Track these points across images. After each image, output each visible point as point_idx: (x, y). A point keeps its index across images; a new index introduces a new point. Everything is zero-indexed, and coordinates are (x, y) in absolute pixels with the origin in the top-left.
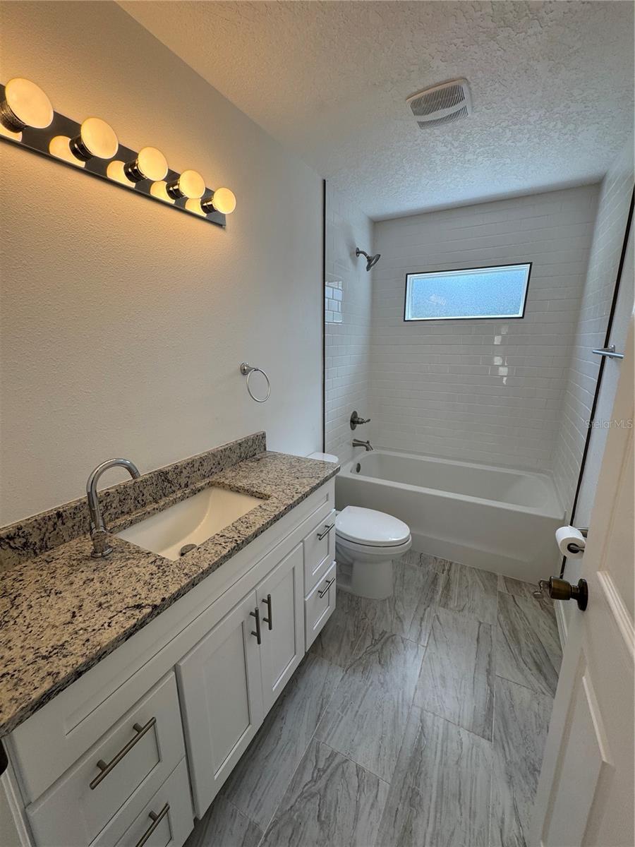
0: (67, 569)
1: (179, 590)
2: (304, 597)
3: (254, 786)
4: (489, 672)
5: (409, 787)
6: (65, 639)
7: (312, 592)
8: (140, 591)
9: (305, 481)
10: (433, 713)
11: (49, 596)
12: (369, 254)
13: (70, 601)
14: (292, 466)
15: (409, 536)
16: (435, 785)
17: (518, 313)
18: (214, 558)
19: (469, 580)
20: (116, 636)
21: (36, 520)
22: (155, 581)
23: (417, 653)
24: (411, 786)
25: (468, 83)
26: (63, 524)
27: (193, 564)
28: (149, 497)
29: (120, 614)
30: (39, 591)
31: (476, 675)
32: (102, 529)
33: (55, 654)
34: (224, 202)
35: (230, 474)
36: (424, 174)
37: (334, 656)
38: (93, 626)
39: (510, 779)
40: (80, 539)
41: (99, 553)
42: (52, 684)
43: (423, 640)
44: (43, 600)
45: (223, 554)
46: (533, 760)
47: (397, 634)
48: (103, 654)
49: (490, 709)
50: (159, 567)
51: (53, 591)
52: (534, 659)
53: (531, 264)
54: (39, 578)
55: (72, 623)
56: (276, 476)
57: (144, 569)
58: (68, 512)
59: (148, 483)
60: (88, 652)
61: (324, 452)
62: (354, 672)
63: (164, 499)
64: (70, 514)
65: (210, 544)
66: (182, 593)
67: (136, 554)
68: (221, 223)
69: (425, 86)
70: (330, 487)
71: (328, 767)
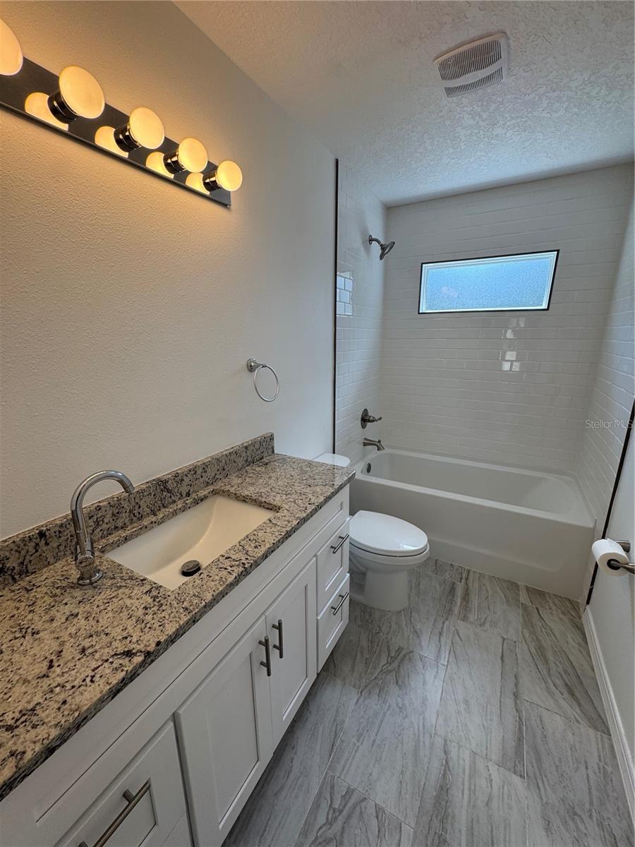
0: (48, 600)
1: (178, 629)
2: (317, 615)
3: (263, 828)
4: (516, 696)
5: (436, 833)
6: (38, 699)
7: (325, 610)
8: (131, 631)
9: (318, 489)
10: (458, 744)
11: (24, 637)
12: (382, 242)
13: (48, 645)
14: (303, 472)
15: (427, 545)
16: (464, 830)
17: (541, 305)
18: (218, 586)
19: (489, 589)
20: (99, 696)
21: (14, 542)
22: (149, 618)
23: (437, 672)
24: (437, 831)
25: (508, 38)
26: (47, 544)
27: (194, 595)
28: (146, 509)
29: (106, 665)
30: (14, 630)
31: (502, 699)
32: (88, 555)
33: (23, 722)
34: (228, 178)
35: (236, 481)
36: (446, 152)
37: (347, 676)
38: (73, 681)
39: (548, 825)
40: (67, 561)
41: (88, 579)
42: (14, 770)
43: (442, 658)
44: (17, 643)
45: (228, 582)
46: (572, 802)
47: (415, 651)
48: (83, 721)
49: (520, 739)
50: (154, 598)
51: (29, 630)
52: (564, 681)
53: (558, 251)
54: (15, 612)
55: (48, 677)
56: (286, 484)
57: (137, 600)
58: (52, 531)
59: (145, 494)
60: (63, 720)
61: (334, 453)
62: (369, 694)
63: (163, 510)
64: (55, 532)
65: (214, 569)
66: (181, 632)
67: (129, 581)
68: (226, 202)
69: (458, 43)
70: (345, 495)
71: (344, 807)
